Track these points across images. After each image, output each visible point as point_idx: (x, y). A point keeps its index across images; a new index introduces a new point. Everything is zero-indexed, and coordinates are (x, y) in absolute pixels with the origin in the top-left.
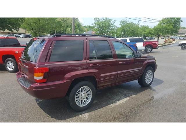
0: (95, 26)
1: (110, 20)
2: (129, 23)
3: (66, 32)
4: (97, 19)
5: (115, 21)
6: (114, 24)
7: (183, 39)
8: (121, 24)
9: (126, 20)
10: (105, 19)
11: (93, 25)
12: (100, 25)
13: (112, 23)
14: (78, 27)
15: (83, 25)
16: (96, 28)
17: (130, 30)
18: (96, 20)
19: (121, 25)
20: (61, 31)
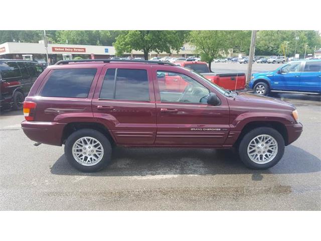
3: (279, 49)
20: (269, 48)
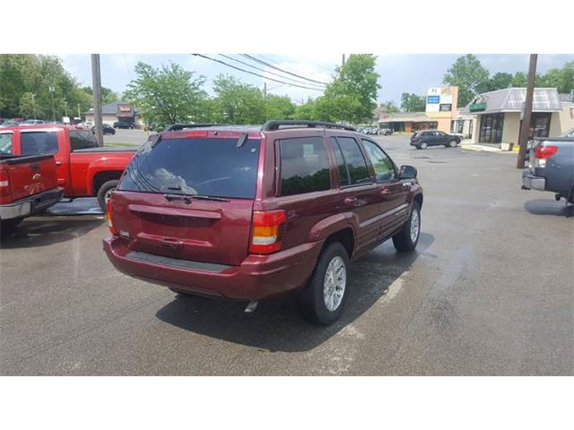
0: (141, 91)
1: (188, 76)
2: (241, 86)
3: (21, 107)
4: (146, 69)
5: (203, 80)
6: (201, 88)
7: (376, 134)
8: (219, 87)
9: (231, 78)
10: (171, 70)
11: (132, 86)
12: (156, 89)
13: (193, 84)
14: (65, 91)
15: (80, 84)
16: (141, 96)
17: (248, 108)
18: (142, 72)
19: (217, 90)
